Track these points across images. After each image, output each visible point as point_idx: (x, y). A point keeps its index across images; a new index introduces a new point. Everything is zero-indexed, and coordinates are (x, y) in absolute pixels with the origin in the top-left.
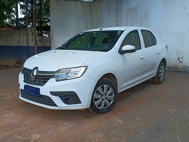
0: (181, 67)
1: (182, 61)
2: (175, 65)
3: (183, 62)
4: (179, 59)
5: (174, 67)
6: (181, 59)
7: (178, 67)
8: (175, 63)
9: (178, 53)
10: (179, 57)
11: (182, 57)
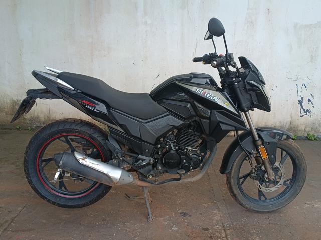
0: (307, 125)
1: (310, 107)
2: (289, 120)
3: (313, 113)
4: (300, 103)
5: (288, 126)
6: (305, 104)
7: (298, 126)
8: (291, 114)
9: (300, 86)
10: (302, 98)
11: (311, 99)
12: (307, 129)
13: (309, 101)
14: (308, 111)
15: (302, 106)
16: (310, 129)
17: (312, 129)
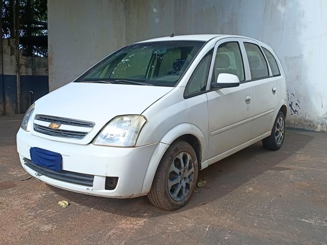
0: (295, 120)
3: (299, 112)
6: (294, 107)
7: (289, 120)
9: (290, 95)
10: (292, 103)
11: (298, 103)
12: (296, 123)
13: (297, 104)
14: (296, 111)
15: (291, 107)
16: (298, 123)
17: (299, 123)
